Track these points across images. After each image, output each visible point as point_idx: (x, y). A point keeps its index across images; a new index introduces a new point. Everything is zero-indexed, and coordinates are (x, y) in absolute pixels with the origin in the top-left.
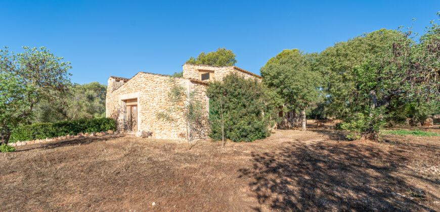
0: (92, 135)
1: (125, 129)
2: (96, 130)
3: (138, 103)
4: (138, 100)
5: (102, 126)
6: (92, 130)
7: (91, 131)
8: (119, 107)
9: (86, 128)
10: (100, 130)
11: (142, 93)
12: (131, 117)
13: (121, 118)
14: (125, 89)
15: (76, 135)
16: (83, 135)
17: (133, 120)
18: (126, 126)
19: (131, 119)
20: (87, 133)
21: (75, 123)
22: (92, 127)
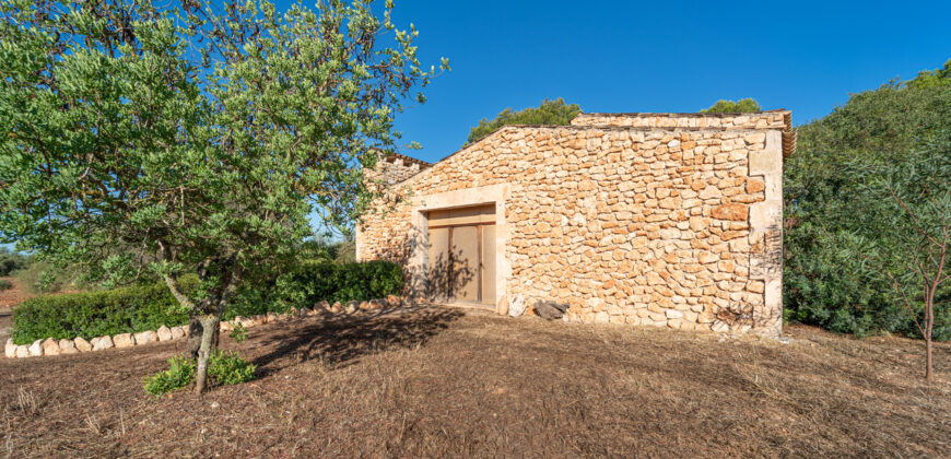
0: (351, 309)
1: (428, 293)
2: (360, 293)
3: (499, 216)
4: (500, 209)
5: (374, 284)
6: (351, 294)
7: (347, 298)
8: (411, 232)
9: (335, 289)
10: (369, 295)
11: (520, 188)
12: (451, 258)
13: (417, 262)
14: (437, 179)
15: (312, 308)
16: (328, 308)
17: (457, 267)
18: (428, 283)
19: (451, 266)
20: (338, 303)
21: (308, 273)
22: (351, 285)
